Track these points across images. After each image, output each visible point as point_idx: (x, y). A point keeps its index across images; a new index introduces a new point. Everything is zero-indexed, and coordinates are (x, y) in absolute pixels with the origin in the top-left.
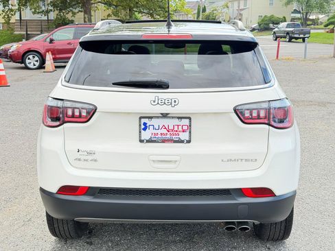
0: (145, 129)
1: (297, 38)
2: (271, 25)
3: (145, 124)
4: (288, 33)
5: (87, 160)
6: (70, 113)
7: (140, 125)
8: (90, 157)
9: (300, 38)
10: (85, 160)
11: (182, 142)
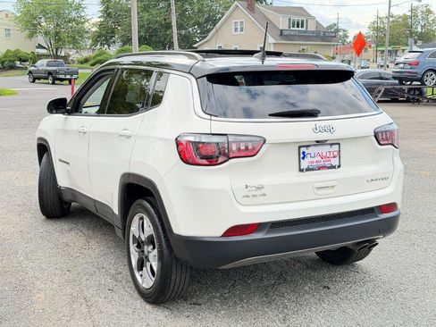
0: (303, 158)
1: (62, 80)
2: (18, 63)
3: (304, 153)
4: (50, 73)
5: (256, 196)
6: (234, 147)
7: (299, 155)
8: (259, 192)
9: (66, 79)
10: (253, 196)
11: (334, 167)
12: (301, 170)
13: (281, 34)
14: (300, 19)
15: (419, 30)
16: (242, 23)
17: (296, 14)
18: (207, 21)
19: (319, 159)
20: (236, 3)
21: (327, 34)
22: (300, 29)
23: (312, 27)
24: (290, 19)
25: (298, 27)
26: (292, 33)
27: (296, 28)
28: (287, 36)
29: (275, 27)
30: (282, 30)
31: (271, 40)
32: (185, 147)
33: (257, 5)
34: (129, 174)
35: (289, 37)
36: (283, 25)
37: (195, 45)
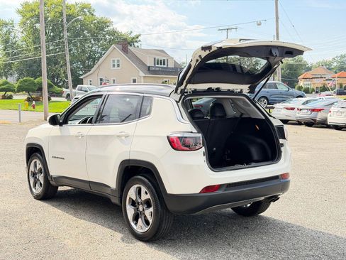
13: (149, 70)
14: (162, 58)
16: (118, 61)
17: (160, 55)
18: (89, 58)
20: (113, 45)
21: (181, 69)
22: (162, 66)
23: (171, 65)
24: (155, 59)
25: (161, 64)
26: (157, 69)
27: (159, 66)
28: (153, 71)
29: (144, 64)
30: (149, 67)
31: (142, 74)
32: (175, 140)
33: (129, 47)
34: (129, 160)
35: (155, 72)
36: (150, 63)
37: (81, 77)
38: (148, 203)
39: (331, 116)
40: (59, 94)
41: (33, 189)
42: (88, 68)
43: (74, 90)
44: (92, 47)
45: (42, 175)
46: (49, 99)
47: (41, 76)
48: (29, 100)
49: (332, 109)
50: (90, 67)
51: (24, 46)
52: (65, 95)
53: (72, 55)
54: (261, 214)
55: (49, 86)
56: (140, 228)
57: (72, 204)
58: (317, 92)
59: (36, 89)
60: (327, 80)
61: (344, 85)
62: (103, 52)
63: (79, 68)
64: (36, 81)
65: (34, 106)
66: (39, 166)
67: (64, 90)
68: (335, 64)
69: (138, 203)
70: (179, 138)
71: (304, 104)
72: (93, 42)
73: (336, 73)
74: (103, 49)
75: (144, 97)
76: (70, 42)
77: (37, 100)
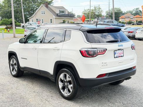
6: (99, 52)
7: (114, 53)
10: (104, 65)
11: (122, 56)
12: (115, 58)
13: (57, 15)
14: (63, 10)
15: (97, 14)
16: (44, 11)
17: (62, 9)
18: (31, 10)
19: (119, 54)
20: (42, 5)
21: (71, 15)
22: (63, 13)
23: (67, 13)
24: (60, 10)
25: (62, 13)
26: (61, 15)
28: (59, 15)
29: (55, 12)
30: (57, 14)
31: (54, 17)
32: (84, 52)
33: (49, 5)
34: (60, 61)
35: (60, 16)
36: (58, 12)
37: (28, 18)
38: (70, 82)
39: (137, 34)
40: (19, 26)
41: (12, 72)
42: (31, 15)
43: (26, 24)
44: (32, 5)
45: (16, 66)
46: (15, 28)
47: (12, 18)
48: (6, 28)
49: (137, 31)
50: (32, 14)
51: (3, 5)
52: (22, 26)
53: (24, 9)
54: (120, 84)
55: (15, 22)
56: (66, 93)
57: (30, 79)
58: (127, 24)
59: (9, 23)
60: (131, 19)
61: (138, 21)
62: (38, 8)
63: (27, 14)
64: (9, 20)
65: (9, 31)
66: (15, 62)
67: (21, 24)
68: (134, 12)
69: (65, 81)
70: (86, 51)
71: (125, 29)
72: (33, 3)
73: (135, 16)
74: (37, 6)
75: (66, 30)
76: (23, 3)
77: (10, 28)
